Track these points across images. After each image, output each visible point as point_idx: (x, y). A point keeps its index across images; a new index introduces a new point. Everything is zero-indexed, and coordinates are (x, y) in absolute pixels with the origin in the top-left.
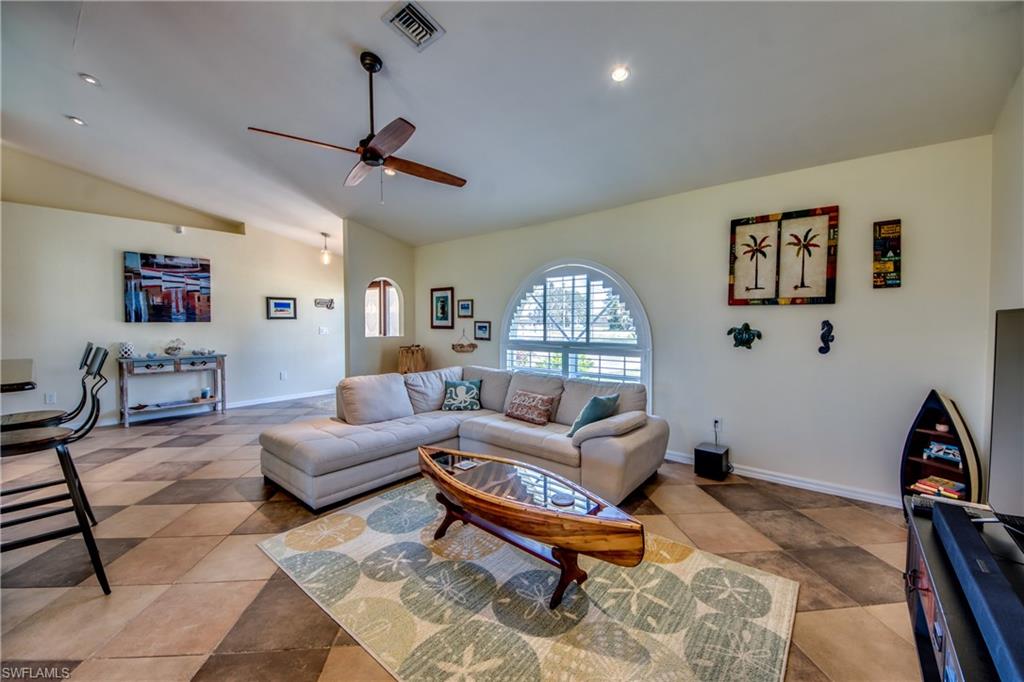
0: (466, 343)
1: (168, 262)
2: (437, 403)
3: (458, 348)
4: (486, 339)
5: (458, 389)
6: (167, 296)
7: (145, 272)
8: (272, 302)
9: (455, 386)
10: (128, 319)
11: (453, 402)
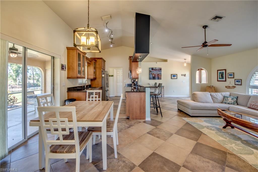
0: (231, 86)
1: (155, 69)
2: (221, 101)
3: (228, 87)
4: (240, 85)
5: (228, 98)
6: (155, 75)
7: (152, 71)
8: (172, 75)
9: (227, 97)
10: (150, 79)
11: (226, 101)
